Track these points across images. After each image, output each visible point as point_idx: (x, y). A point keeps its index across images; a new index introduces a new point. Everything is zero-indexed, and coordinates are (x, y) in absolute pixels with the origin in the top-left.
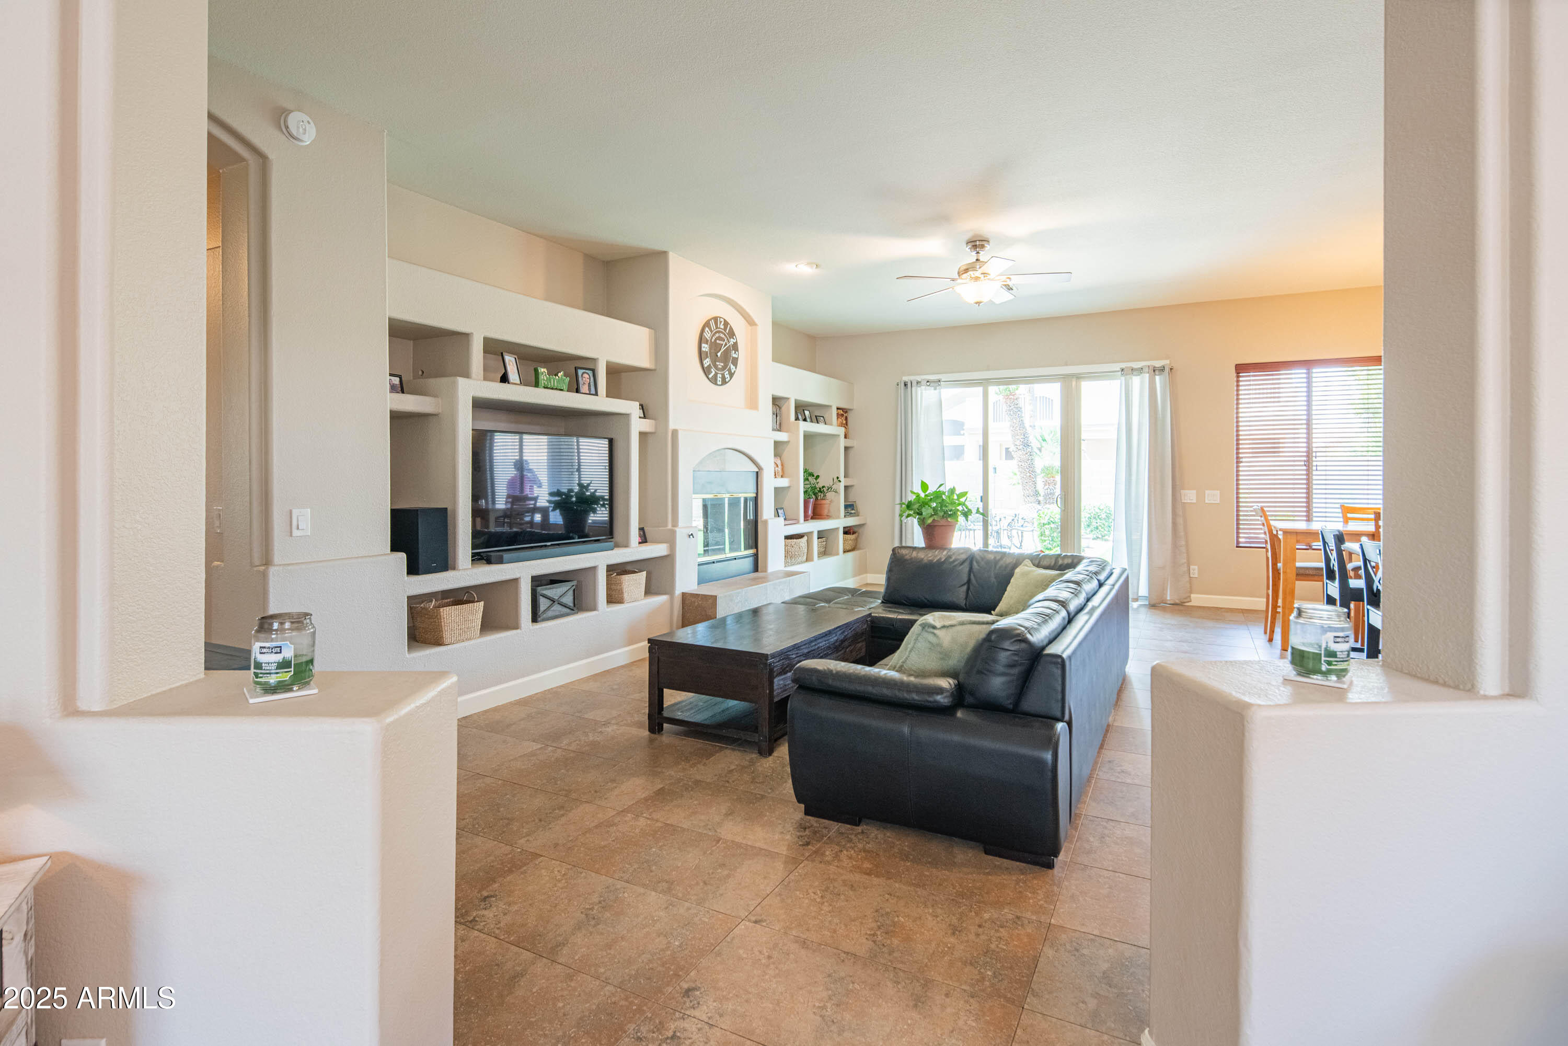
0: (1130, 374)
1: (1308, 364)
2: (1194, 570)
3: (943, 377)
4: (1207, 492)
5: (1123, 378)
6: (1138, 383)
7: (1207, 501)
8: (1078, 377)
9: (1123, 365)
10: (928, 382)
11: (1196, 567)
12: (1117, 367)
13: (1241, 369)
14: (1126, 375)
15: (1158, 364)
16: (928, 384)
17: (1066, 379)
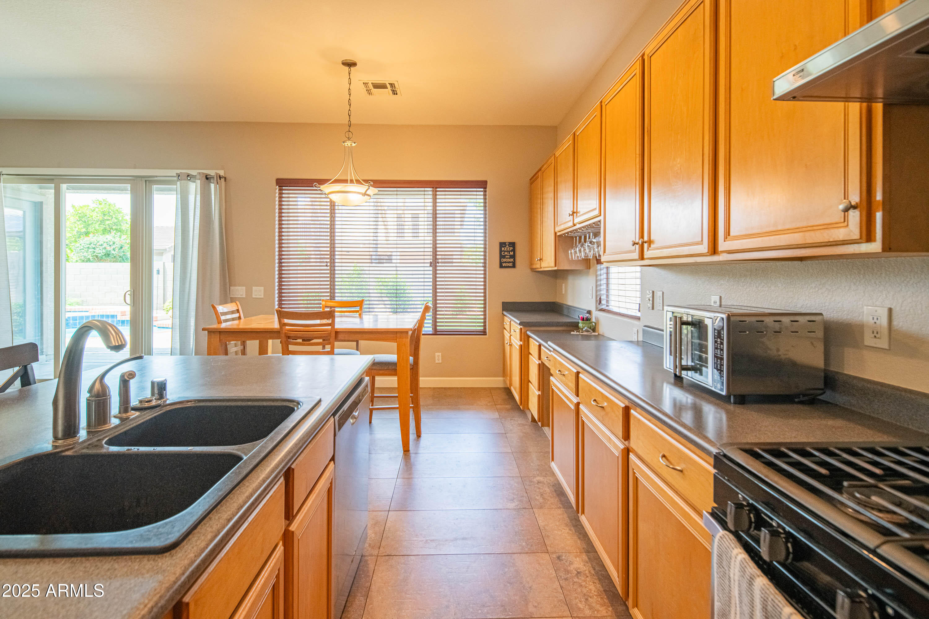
0: (185, 180)
4: (253, 288)
5: (179, 183)
6: (194, 188)
7: (254, 296)
8: (149, 181)
9: (179, 171)
12: (174, 172)
13: (281, 183)
14: (181, 180)
15: (208, 172)
17: (135, 181)
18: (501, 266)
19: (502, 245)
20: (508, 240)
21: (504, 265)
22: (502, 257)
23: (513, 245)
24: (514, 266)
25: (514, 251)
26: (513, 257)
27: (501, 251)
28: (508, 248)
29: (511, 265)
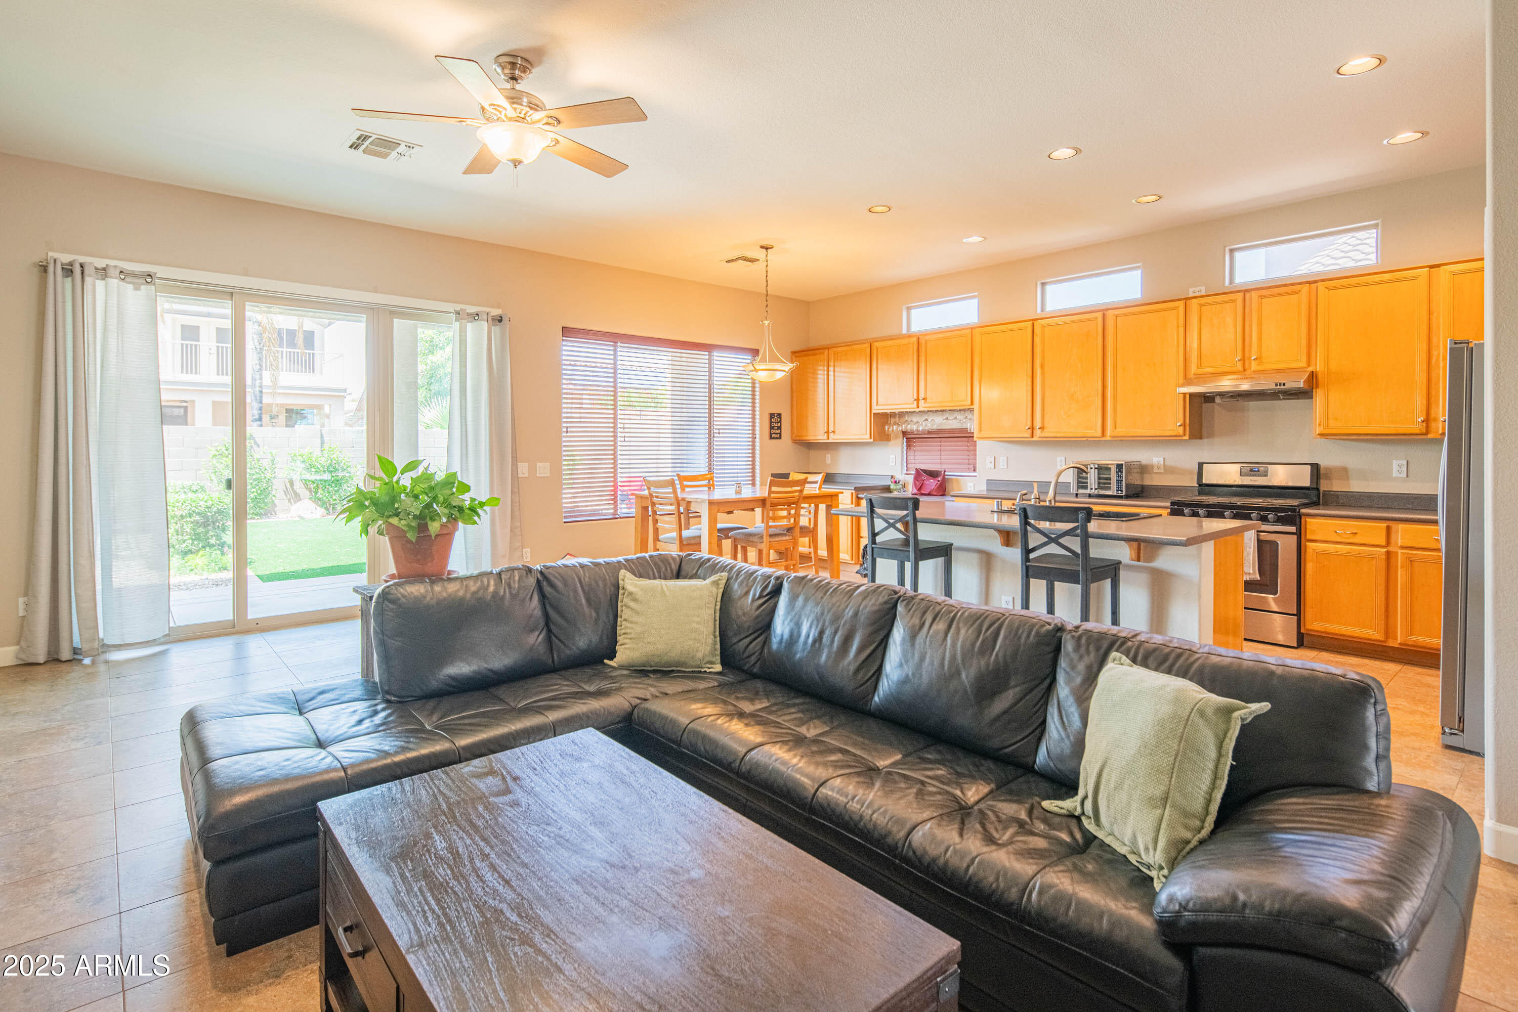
1: (615, 338)
2: (526, 553)
3: (160, 271)
4: (539, 464)
5: (457, 325)
7: (538, 475)
8: (393, 313)
9: (458, 307)
10: (121, 272)
11: (528, 550)
12: (451, 308)
13: (567, 331)
14: (462, 319)
15: (496, 312)
16: (123, 277)
17: (373, 310)
18: (771, 438)
19: (772, 416)
20: (775, 411)
21: (773, 436)
22: (772, 428)
23: (779, 416)
24: (780, 438)
25: (780, 422)
26: (780, 428)
27: (771, 422)
28: (775, 419)
29: (778, 436)
